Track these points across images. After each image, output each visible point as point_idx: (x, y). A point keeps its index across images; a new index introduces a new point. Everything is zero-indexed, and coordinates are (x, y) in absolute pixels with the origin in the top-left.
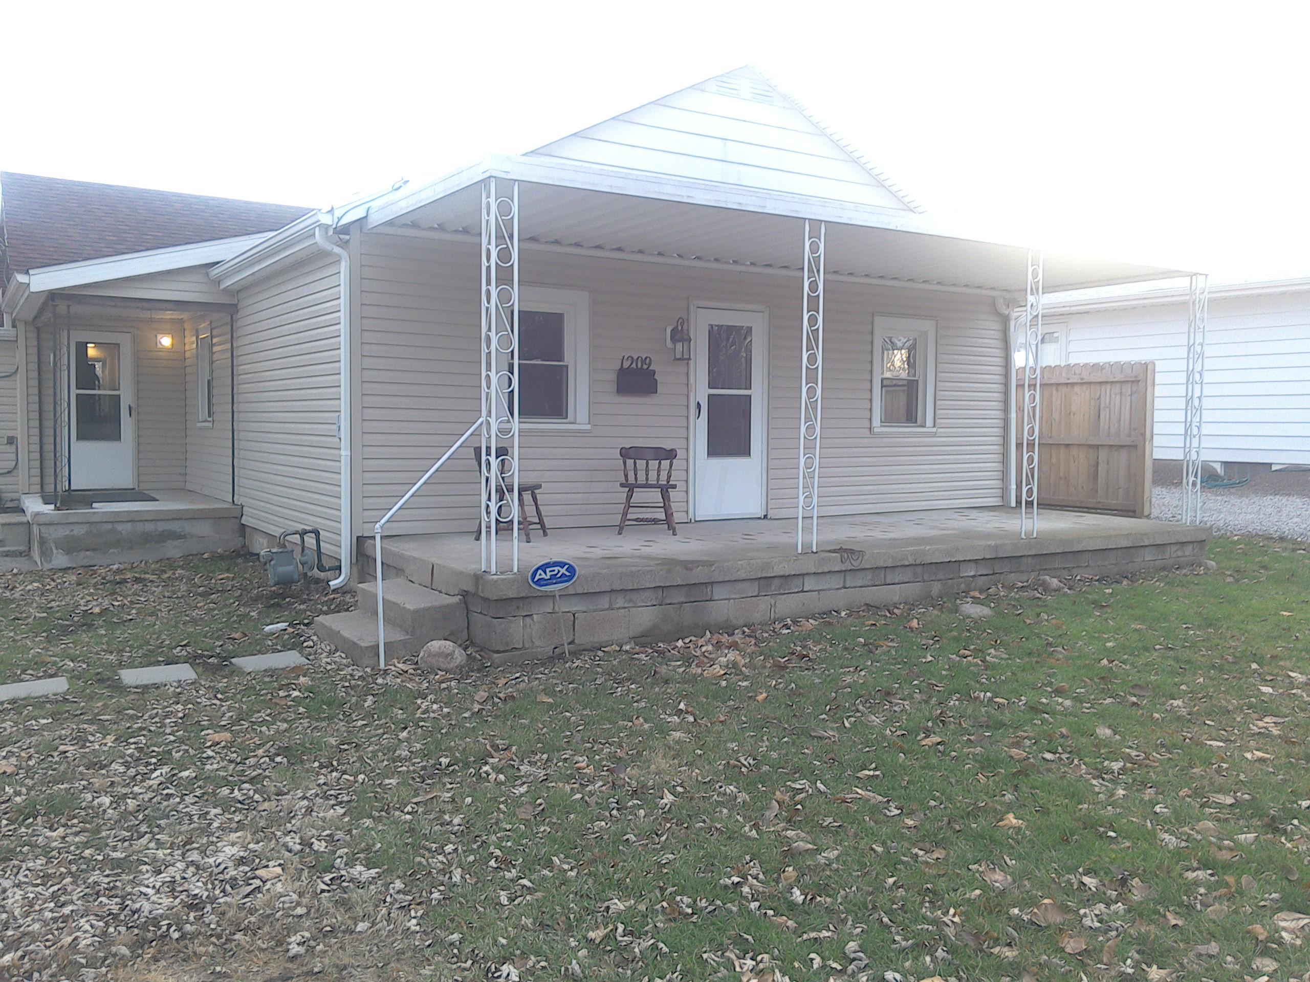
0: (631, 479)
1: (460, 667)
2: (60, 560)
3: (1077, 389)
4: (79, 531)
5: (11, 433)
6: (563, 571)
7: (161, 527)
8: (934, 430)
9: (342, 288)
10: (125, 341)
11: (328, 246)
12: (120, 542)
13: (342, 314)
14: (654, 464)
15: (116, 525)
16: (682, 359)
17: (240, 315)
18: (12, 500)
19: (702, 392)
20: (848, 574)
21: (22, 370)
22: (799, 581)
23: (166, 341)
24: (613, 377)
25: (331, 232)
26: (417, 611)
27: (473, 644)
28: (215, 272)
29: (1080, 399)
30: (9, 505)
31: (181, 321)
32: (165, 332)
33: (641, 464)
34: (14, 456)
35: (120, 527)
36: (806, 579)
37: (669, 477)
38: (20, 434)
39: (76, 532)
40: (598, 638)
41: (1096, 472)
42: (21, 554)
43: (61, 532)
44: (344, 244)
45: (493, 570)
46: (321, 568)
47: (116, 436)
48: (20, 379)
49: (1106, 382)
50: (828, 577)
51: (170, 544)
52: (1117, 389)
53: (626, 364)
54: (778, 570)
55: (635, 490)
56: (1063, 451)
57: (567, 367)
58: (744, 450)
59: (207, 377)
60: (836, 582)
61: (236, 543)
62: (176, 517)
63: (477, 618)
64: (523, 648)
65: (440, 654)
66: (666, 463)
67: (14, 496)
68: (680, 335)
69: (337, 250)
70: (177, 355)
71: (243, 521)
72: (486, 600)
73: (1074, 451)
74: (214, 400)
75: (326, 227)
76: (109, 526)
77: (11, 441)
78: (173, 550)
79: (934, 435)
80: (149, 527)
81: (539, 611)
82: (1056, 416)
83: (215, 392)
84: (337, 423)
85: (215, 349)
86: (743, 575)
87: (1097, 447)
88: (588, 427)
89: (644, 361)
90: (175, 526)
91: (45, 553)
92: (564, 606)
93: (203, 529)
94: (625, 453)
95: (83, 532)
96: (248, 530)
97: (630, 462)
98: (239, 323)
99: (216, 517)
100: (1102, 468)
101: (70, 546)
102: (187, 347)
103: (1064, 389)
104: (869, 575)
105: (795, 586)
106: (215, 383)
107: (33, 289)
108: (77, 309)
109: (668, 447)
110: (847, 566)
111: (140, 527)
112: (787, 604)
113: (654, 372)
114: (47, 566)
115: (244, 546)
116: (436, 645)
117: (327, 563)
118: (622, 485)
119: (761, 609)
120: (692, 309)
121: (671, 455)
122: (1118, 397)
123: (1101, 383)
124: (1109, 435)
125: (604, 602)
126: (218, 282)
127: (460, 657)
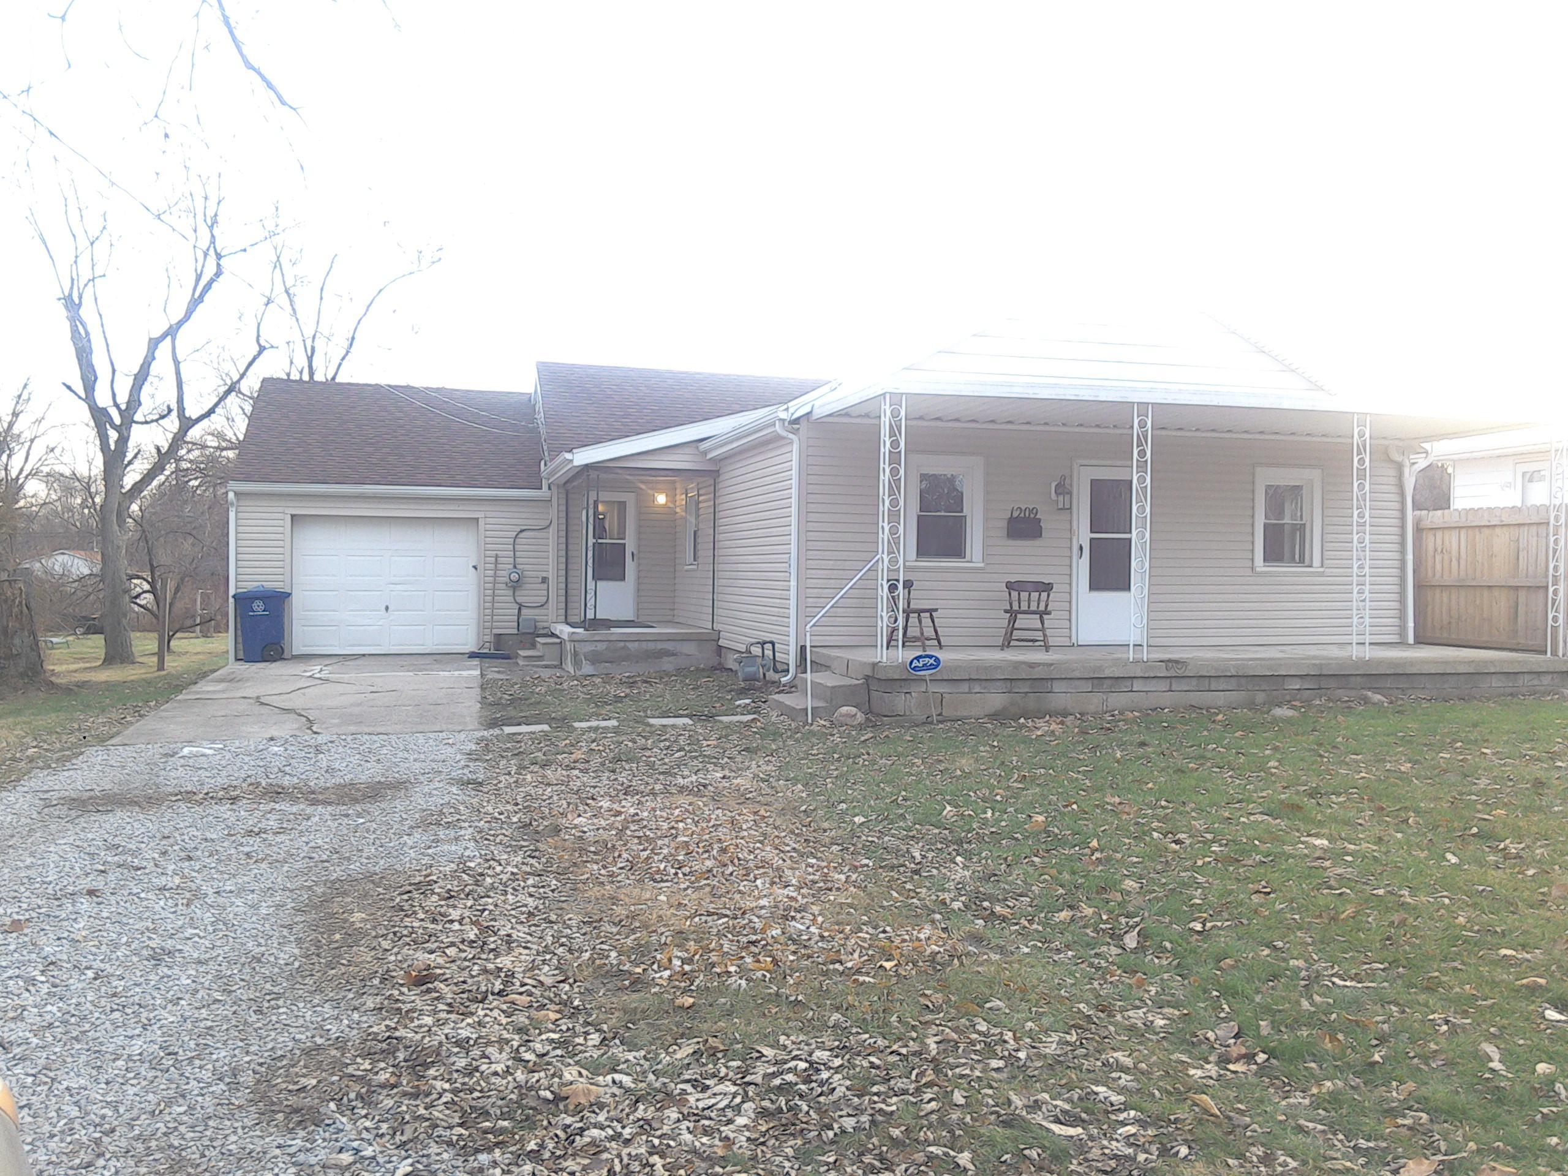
0: (1015, 607)
1: (860, 724)
2: (587, 669)
3: (1498, 531)
4: (601, 647)
5: (544, 574)
6: (932, 661)
7: (660, 646)
8: (1321, 570)
9: (794, 463)
10: (630, 499)
11: (784, 434)
12: (627, 657)
13: (793, 481)
14: (1035, 595)
15: (628, 644)
16: (1063, 509)
17: (721, 478)
18: (544, 628)
19: (1084, 535)
20: (1173, 680)
21: (555, 522)
22: (1129, 683)
23: (661, 499)
24: (1005, 524)
25: (786, 424)
26: (833, 687)
27: (871, 712)
28: (703, 446)
29: (1501, 541)
30: (542, 632)
31: (674, 482)
32: (660, 491)
33: (1024, 595)
34: (545, 592)
35: (630, 645)
36: (1135, 681)
37: (1047, 606)
38: (551, 575)
39: (598, 648)
40: (960, 713)
41: (1516, 612)
42: (555, 667)
43: (588, 648)
44: (795, 432)
45: (885, 660)
46: (776, 671)
47: (623, 578)
48: (553, 529)
49: (1524, 524)
50: (1155, 681)
51: (665, 659)
52: (1534, 529)
53: (1015, 514)
54: (1108, 673)
55: (1019, 616)
56: (1486, 593)
57: (965, 517)
58: (1124, 585)
59: (694, 528)
60: (1163, 685)
61: (714, 661)
62: (671, 638)
63: (874, 694)
64: (904, 715)
65: (847, 715)
66: (1044, 595)
67: (545, 624)
68: (1063, 489)
69: (791, 436)
70: (669, 512)
71: (720, 643)
72: (879, 679)
73: (1496, 593)
74: (699, 547)
75: (783, 420)
76: (622, 644)
77: (544, 580)
78: (668, 664)
79: (1322, 574)
80: (651, 646)
81: (916, 689)
82: (1479, 558)
83: (699, 540)
84: (788, 562)
85: (701, 505)
86: (1077, 674)
87: (1517, 588)
88: (982, 565)
89: (1031, 511)
90: (669, 646)
91: (577, 663)
92: (933, 688)
93: (689, 648)
94: (1010, 586)
95: (604, 647)
96: (724, 650)
97: (1014, 594)
98: (721, 485)
99: (699, 639)
100: (1522, 610)
101: (595, 659)
102: (678, 503)
103: (1486, 531)
104: (1194, 682)
105: (1125, 686)
106: (699, 533)
107: (576, 463)
108: (603, 476)
109: (1046, 582)
110: (1172, 673)
111: (644, 645)
112: (1118, 700)
113: (1040, 520)
114: (579, 673)
115: (720, 664)
116: (845, 710)
117: (779, 667)
118: (1006, 611)
119: (1095, 702)
120: (1075, 466)
121: (1048, 587)
122: (1535, 538)
123: (1519, 525)
124: (1527, 576)
125: (965, 687)
126: (705, 453)
127: (860, 717)
